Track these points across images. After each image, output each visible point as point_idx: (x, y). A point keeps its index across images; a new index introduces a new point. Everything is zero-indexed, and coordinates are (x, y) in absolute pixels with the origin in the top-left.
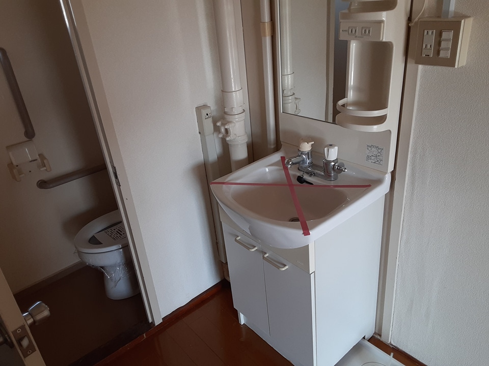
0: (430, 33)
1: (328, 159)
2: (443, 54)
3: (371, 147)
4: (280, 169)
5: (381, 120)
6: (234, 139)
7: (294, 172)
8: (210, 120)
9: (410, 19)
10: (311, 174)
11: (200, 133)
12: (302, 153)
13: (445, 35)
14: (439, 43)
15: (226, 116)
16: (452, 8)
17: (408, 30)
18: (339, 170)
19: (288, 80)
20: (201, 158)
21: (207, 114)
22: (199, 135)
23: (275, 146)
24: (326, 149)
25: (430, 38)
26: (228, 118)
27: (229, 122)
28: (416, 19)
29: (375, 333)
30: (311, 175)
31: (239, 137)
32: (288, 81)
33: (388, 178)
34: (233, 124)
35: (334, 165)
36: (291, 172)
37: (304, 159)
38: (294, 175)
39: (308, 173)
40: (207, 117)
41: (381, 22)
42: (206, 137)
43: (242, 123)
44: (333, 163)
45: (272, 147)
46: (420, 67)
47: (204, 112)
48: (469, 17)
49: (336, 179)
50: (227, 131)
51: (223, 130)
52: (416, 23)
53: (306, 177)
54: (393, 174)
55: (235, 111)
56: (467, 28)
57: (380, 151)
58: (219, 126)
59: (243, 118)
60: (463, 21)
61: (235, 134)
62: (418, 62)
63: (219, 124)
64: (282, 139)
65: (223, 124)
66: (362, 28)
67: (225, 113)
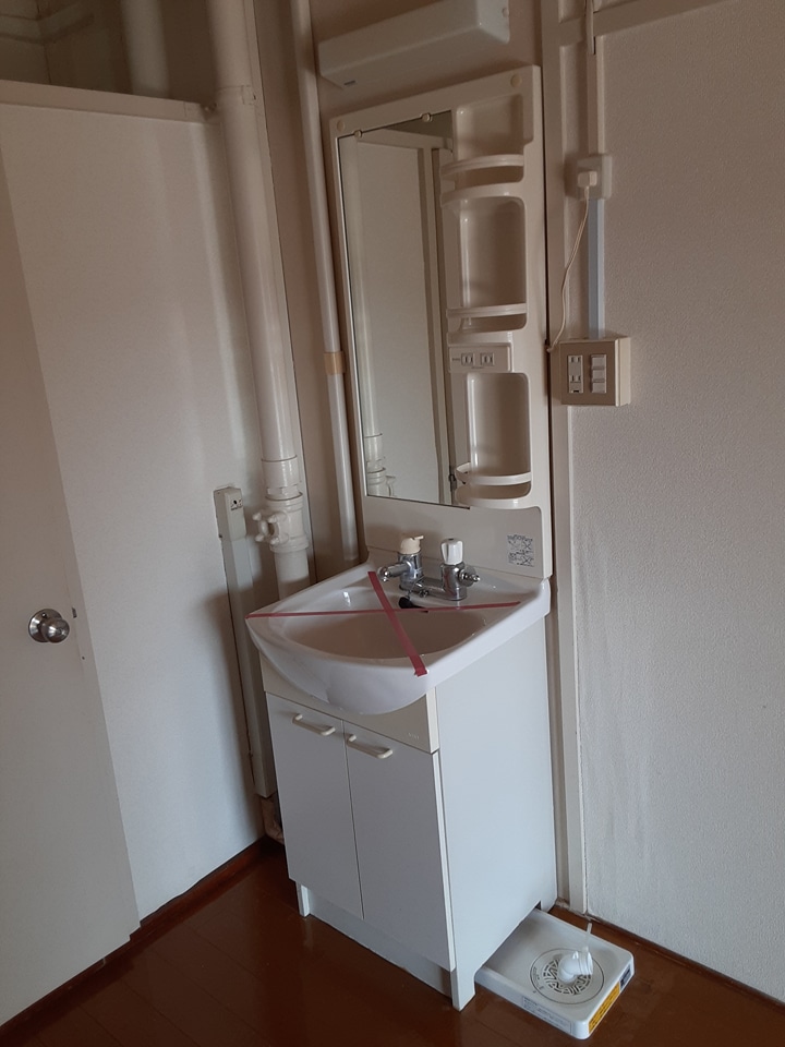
0: (576, 359)
1: (449, 563)
2: (596, 388)
3: (513, 538)
4: (369, 591)
5: (522, 490)
6: (285, 543)
7: (393, 594)
8: (240, 512)
9: (547, 343)
10: (421, 593)
11: (220, 536)
12: (406, 558)
13: (595, 361)
14: (589, 373)
15: (269, 502)
16: (602, 325)
17: (547, 357)
18: (467, 579)
19: (372, 446)
20: (221, 583)
21: (235, 502)
22: (220, 541)
23: (356, 556)
24: (443, 546)
25: (576, 367)
26: (274, 505)
27: (275, 513)
28: (554, 342)
29: (558, 899)
30: (422, 595)
31: (292, 538)
32: (373, 448)
33: (545, 587)
34: (283, 516)
35: (459, 572)
36: (388, 593)
37: (409, 567)
38: (393, 598)
39: (416, 592)
40: (235, 506)
41: (507, 345)
42: (234, 543)
43: (298, 514)
44: (456, 570)
45: (352, 558)
46: (570, 408)
47: (229, 498)
48: (626, 337)
49: (463, 597)
50: (271, 528)
51: (264, 527)
52: (556, 348)
53: (414, 598)
54: (553, 580)
55: (286, 495)
56: (624, 351)
57: (527, 543)
58: (257, 521)
59: (300, 506)
60: (616, 342)
61: (287, 534)
62: (566, 402)
63: (256, 517)
64: (368, 542)
65: (265, 518)
66: (481, 355)
67: (268, 498)
